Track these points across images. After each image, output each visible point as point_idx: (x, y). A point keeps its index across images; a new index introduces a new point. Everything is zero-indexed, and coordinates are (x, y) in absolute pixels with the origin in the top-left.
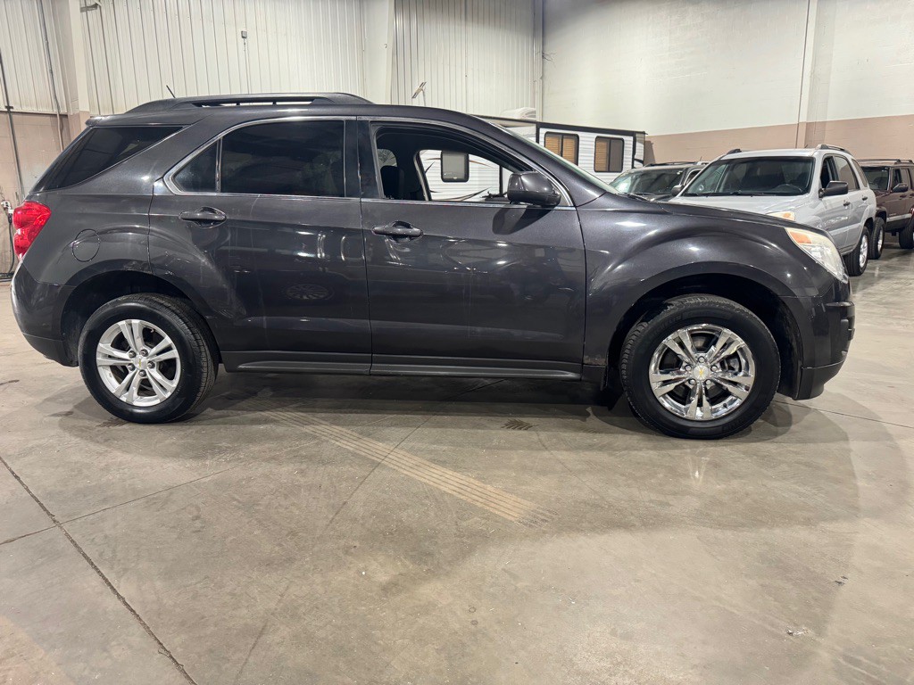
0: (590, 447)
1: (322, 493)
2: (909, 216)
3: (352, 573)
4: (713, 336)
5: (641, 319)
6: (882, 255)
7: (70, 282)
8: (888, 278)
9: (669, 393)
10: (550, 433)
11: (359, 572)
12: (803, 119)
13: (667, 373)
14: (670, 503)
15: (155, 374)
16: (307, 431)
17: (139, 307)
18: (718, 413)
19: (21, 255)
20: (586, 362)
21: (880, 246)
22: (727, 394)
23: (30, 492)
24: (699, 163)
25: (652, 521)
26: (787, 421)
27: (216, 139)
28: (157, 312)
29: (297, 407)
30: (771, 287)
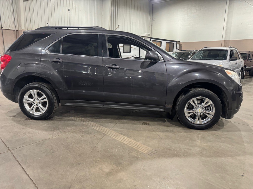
0: (167, 131)
1: (89, 143)
2: (252, 67)
3: (97, 169)
4: (203, 100)
5: (182, 94)
6: (245, 78)
7: (16, 78)
8: (247, 84)
9: (190, 116)
10: (155, 126)
11: (99, 168)
12: (224, 39)
13: (190, 110)
14: (191, 149)
15: (40, 106)
16: (84, 124)
17: (37, 86)
18: (204, 122)
19: (2, 70)
20: (166, 106)
21: (244, 75)
22: (206, 117)
23: (2, 140)
24: (195, 50)
25: (186, 155)
26: (223, 125)
27: (61, 38)
28: (42, 87)
29: (81, 116)
30: (220, 87)
